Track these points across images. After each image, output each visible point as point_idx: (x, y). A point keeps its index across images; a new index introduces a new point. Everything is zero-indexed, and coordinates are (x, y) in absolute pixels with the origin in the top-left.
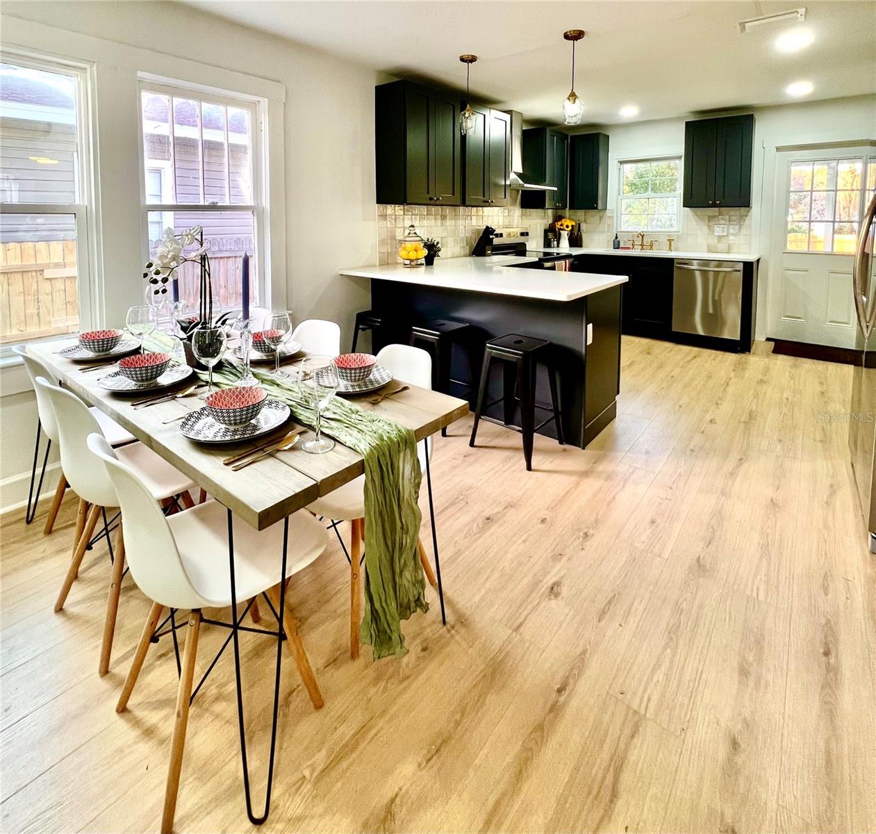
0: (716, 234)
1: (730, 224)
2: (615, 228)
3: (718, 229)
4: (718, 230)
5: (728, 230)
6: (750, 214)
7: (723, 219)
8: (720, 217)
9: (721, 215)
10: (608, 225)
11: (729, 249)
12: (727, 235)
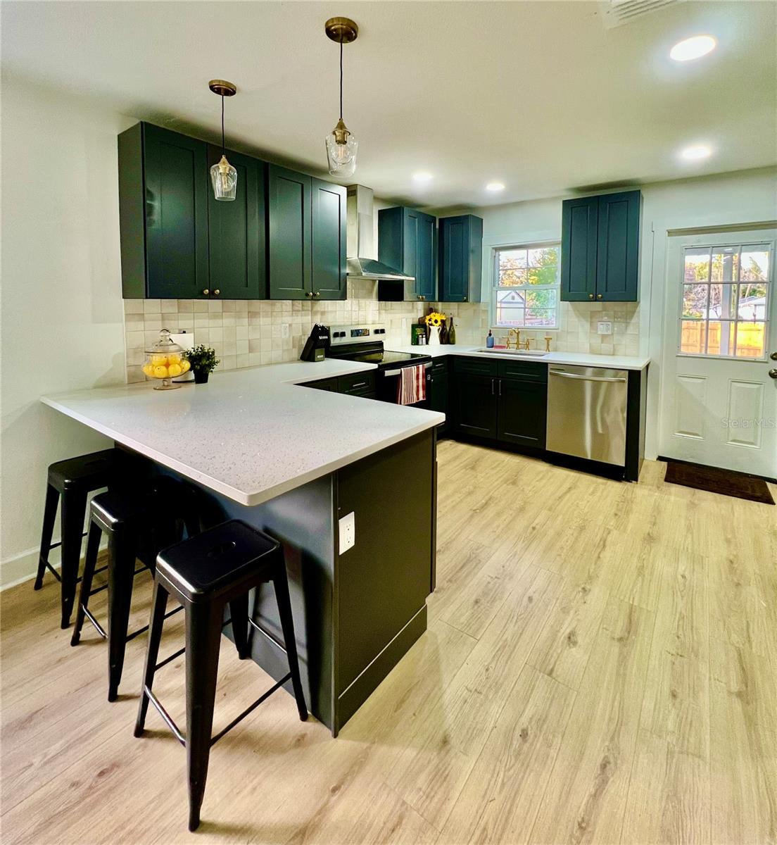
0: (599, 333)
1: (614, 321)
2: (489, 324)
3: (601, 326)
4: (602, 328)
5: (613, 329)
6: (637, 310)
7: (606, 315)
8: (604, 312)
9: (605, 311)
10: (482, 320)
11: (614, 350)
12: (612, 334)
